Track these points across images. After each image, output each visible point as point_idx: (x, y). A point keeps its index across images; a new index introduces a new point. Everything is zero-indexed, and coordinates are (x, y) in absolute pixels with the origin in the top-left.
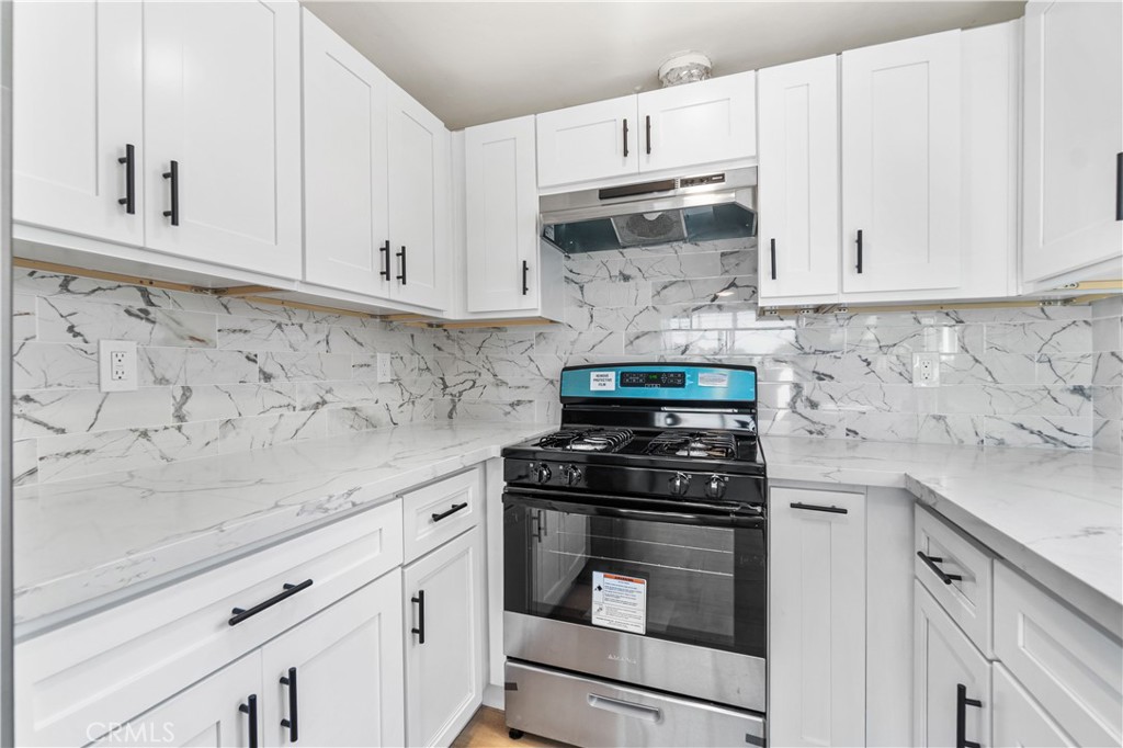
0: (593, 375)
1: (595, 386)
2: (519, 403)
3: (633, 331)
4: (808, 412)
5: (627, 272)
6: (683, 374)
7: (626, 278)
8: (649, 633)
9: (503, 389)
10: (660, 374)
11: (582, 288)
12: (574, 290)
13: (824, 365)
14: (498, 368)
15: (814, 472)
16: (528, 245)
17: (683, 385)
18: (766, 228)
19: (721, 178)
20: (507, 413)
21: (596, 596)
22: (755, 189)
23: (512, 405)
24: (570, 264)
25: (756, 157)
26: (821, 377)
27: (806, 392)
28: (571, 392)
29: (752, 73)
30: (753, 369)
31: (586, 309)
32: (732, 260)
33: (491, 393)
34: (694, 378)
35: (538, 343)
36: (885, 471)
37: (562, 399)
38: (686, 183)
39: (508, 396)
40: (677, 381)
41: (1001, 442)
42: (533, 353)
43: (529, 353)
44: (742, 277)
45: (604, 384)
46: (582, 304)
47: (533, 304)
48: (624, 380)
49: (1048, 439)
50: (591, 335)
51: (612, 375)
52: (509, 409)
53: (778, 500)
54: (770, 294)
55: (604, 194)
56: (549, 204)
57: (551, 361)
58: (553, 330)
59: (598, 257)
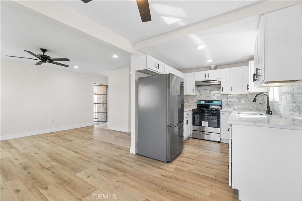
0: (201, 102)
2: (191, 105)
3: (206, 96)
4: (228, 106)
7: (205, 90)
8: (208, 127)
9: (189, 103)
10: (210, 101)
11: (200, 91)
12: (198, 91)
14: (188, 101)
16: (194, 87)
18: (222, 86)
19: (217, 80)
20: (189, 106)
21: (203, 123)
22: (221, 82)
24: (198, 88)
25: (221, 78)
26: (230, 102)
28: (198, 104)
30: (221, 101)
32: (218, 87)
33: (187, 104)
34: (214, 102)
38: (213, 81)
39: (189, 104)
40: (212, 102)
41: (252, 109)
43: (192, 99)
45: (202, 103)
46: (199, 93)
47: (194, 94)
48: (205, 102)
49: (257, 109)
50: (201, 97)
51: (204, 102)
53: (221, 113)
54: (222, 93)
55: (203, 81)
56: (196, 82)
57: (195, 100)
58: (196, 96)
59: (202, 87)
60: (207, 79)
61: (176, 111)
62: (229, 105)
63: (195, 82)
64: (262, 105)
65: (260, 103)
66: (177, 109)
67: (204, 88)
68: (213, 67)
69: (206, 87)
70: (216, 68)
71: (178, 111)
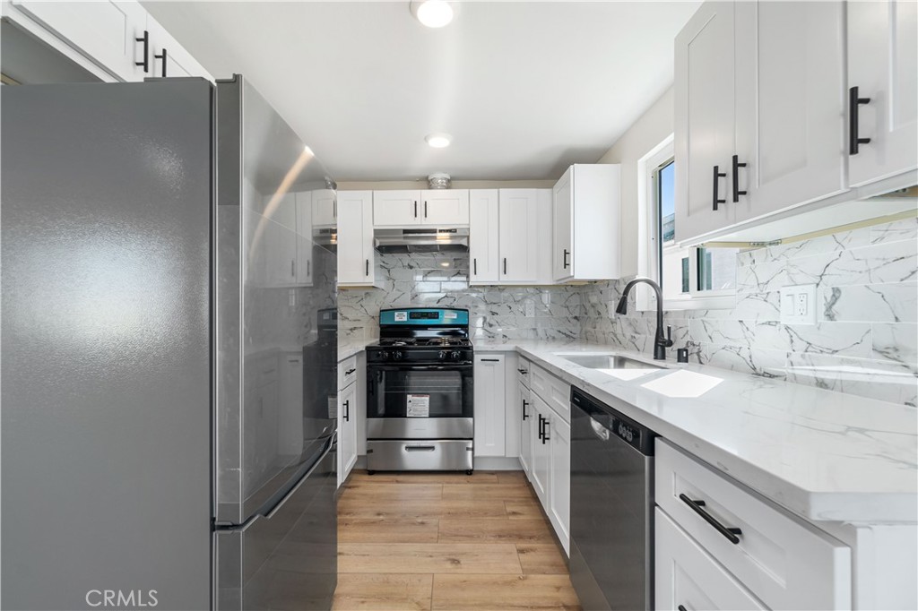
0: (396, 313)
1: (397, 319)
2: (355, 328)
3: (415, 292)
4: (489, 329)
5: (411, 264)
6: (438, 313)
7: (411, 267)
8: (430, 416)
9: (347, 322)
10: (427, 313)
11: (389, 271)
12: (385, 272)
13: (495, 308)
15: (489, 347)
16: (369, 253)
17: (438, 318)
18: (474, 254)
19: (455, 231)
20: (348, 334)
21: (409, 405)
22: (468, 237)
23: (351, 330)
24: (383, 259)
25: (469, 225)
26: (493, 314)
27: (488, 320)
28: (384, 322)
29: (467, 190)
30: (467, 310)
31: (391, 281)
32: (458, 262)
34: (443, 315)
35: (366, 298)
36: (510, 346)
37: (380, 325)
38: (441, 231)
39: (349, 325)
40: (436, 316)
42: (363, 303)
43: (361, 302)
44: (462, 269)
45: (401, 318)
46: (389, 279)
47: (371, 280)
48: (412, 316)
49: (568, 336)
50: (395, 294)
51: (405, 313)
52: (349, 332)
53: (477, 358)
54: (474, 280)
55: (406, 231)
56: (378, 233)
57: (373, 307)
58: (374, 291)
59: (397, 256)
60: (419, 223)
61: (294, 358)
62: (491, 326)
63: (375, 230)
64: (579, 324)
65: (576, 318)
66: (301, 350)
67: (405, 258)
68: (440, 177)
69: (414, 255)
70: (449, 184)
71: (301, 361)
